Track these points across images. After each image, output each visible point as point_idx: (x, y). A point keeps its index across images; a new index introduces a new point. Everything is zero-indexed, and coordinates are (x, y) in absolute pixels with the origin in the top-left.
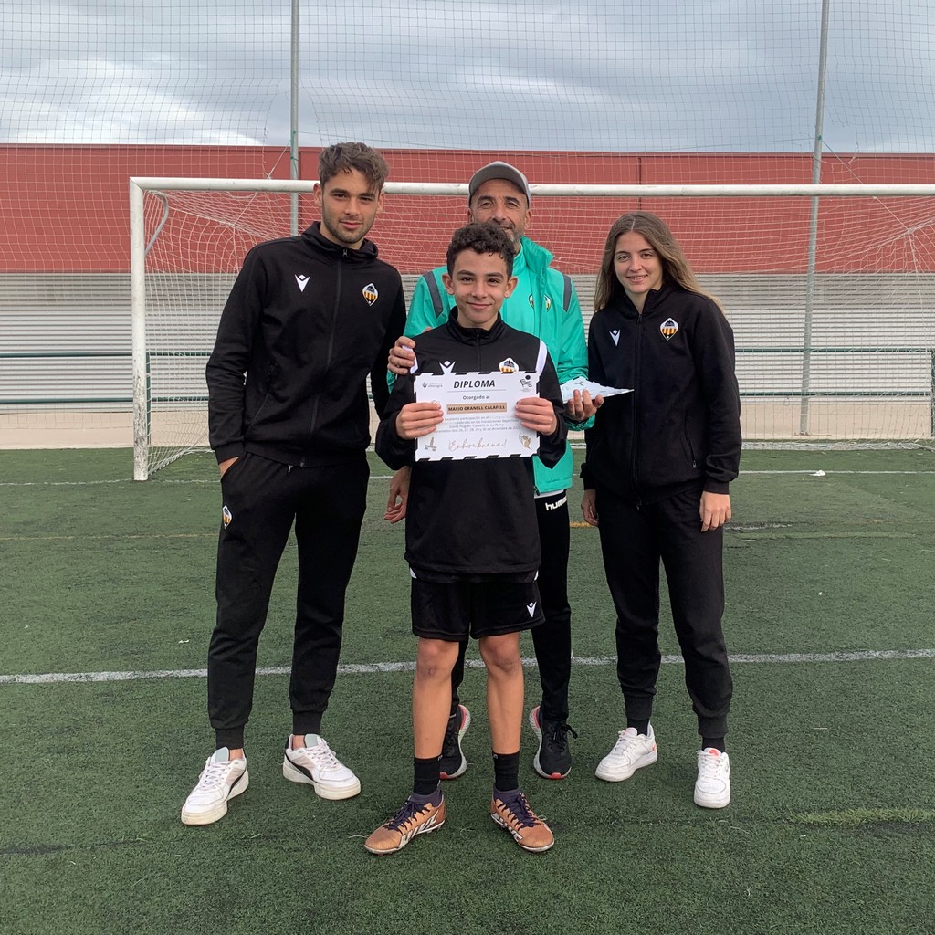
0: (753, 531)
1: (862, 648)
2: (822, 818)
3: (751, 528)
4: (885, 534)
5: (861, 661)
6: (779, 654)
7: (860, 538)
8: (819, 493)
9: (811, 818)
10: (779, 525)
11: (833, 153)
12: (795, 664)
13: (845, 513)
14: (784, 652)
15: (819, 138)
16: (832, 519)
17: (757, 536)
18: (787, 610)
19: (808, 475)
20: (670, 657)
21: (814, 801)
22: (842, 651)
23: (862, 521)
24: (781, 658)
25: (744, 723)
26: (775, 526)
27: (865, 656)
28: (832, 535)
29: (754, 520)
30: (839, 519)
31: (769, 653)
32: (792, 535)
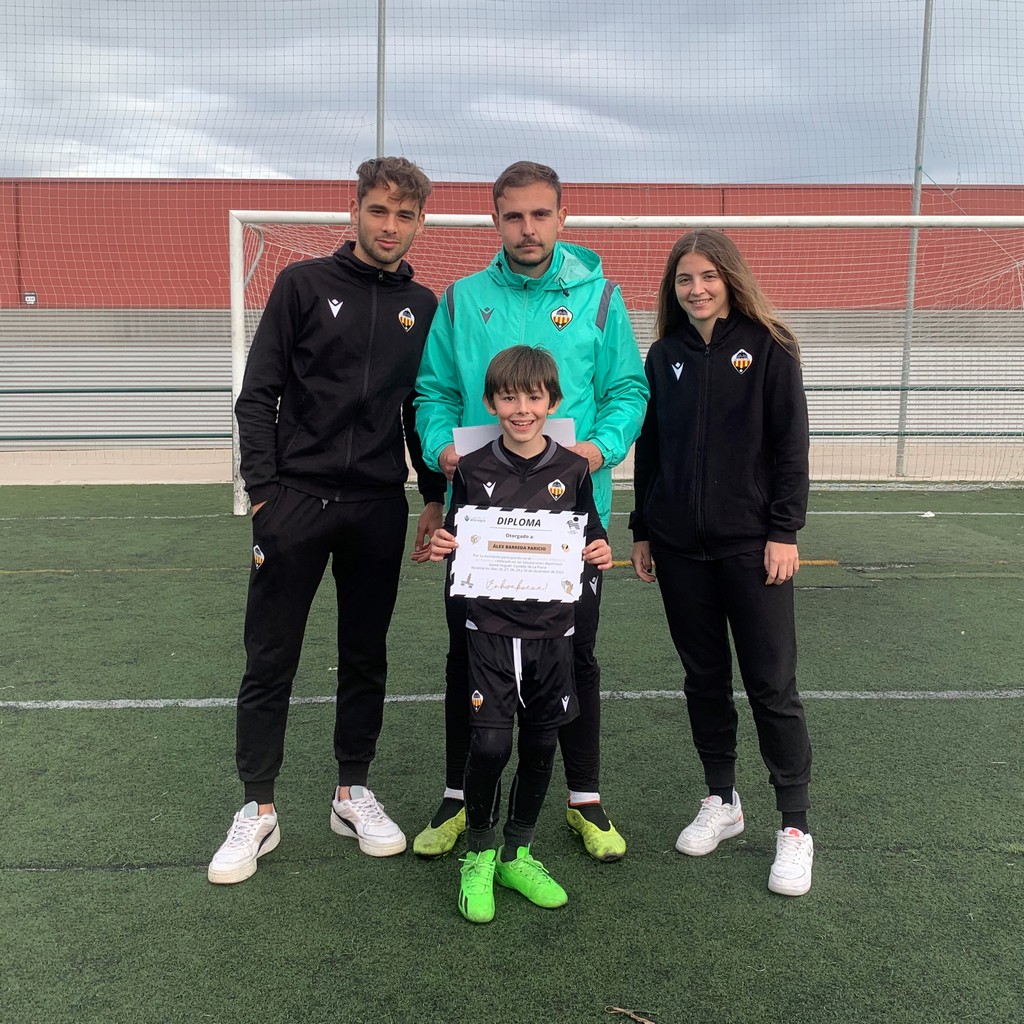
0: (878, 571)
1: (1019, 687)
3: (873, 568)
4: (1014, 575)
6: (935, 690)
7: (989, 578)
8: (934, 534)
9: (1013, 847)
10: (901, 566)
11: (935, 185)
12: (956, 701)
13: (966, 554)
14: (941, 690)
15: (919, 168)
16: (955, 559)
17: (882, 576)
18: (932, 648)
19: (916, 516)
20: (825, 692)
21: (1011, 831)
22: (1000, 688)
23: (985, 562)
24: (940, 695)
25: (919, 756)
26: (897, 566)
28: (961, 576)
29: (872, 561)
30: (961, 560)
31: (926, 690)
32: (917, 575)
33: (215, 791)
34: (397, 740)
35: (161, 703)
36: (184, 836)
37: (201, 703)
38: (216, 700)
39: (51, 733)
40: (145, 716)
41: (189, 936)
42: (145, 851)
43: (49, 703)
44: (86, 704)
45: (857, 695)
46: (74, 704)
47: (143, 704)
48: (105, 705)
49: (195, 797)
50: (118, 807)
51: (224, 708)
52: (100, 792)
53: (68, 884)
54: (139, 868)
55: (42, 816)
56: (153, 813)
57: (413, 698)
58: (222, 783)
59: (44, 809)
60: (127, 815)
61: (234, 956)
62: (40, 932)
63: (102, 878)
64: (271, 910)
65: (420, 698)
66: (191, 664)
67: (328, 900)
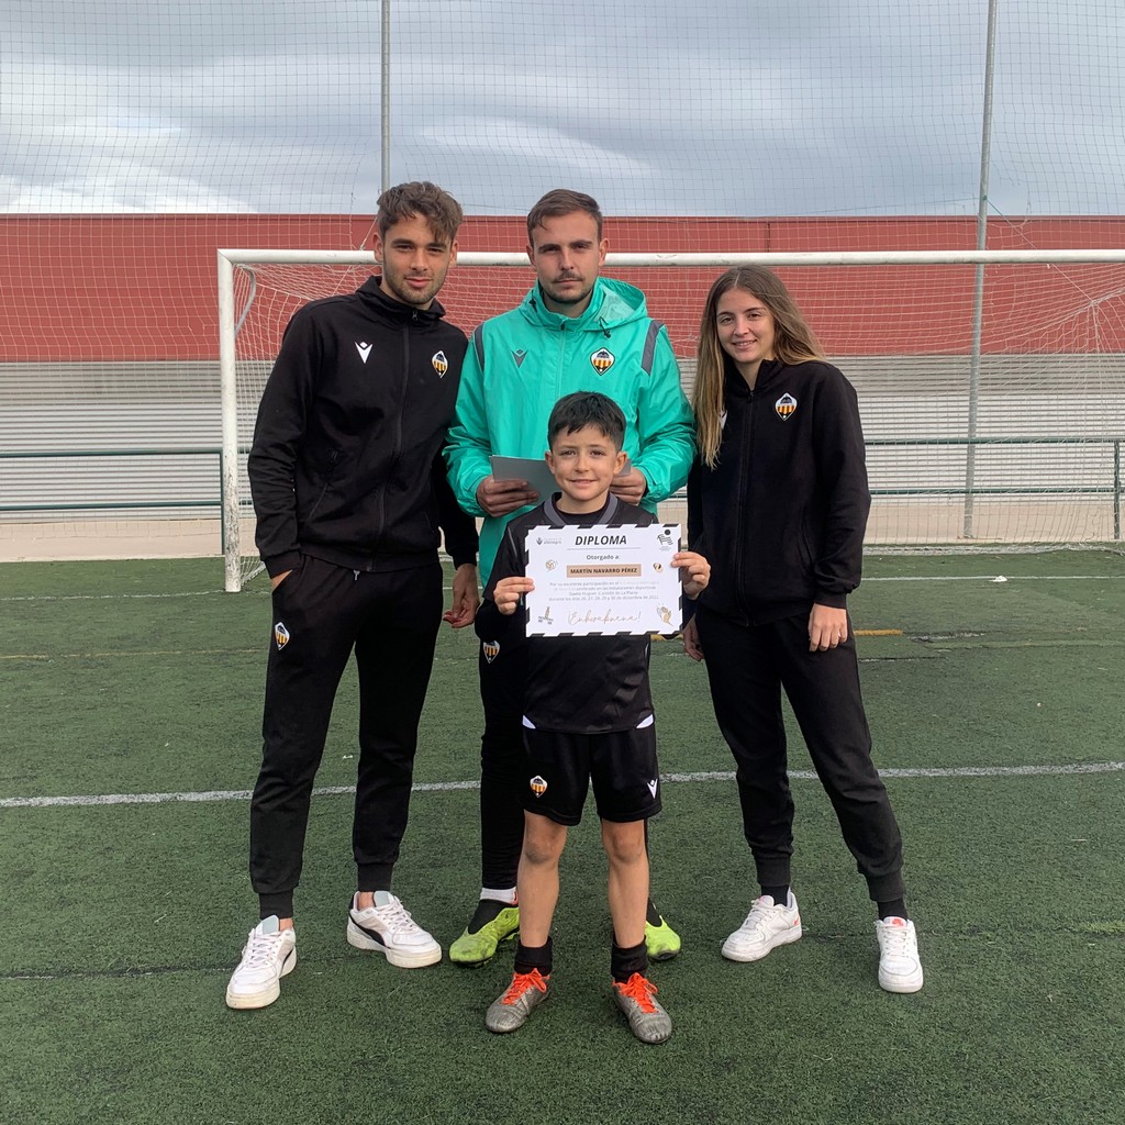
0: (946, 641)
1: (1100, 760)
2: (1107, 927)
3: (940, 638)
4: (1093, 643)
5: (1104, 773)
6: (1009, 766)
7: (1067, 646)
8: (1006, 600)
9: (1095, 926)
10: (970, 635)
11: (1002, 216)
12: (1031, 777)
13: (1042, 621)
14: (1016, 765)
15: (984, 199)
16: (1029, 627)
17: (950, 645)
18: (1005, 722)
19: (987, 581)
20: (891, 770)
21: (1092, 910)
22: (1079, 762)
23: (1062, 629)
24: (1015, 770)
25: (993, 835)
26: (966, 635)
27: (1107, 768)
28: (1037, 644)
29: (939, 630)
30: (1037, 627)
31: (1000, 765)
32: (988, 644)
33: (224, 890)
34: (423, 831)
35: (156, 798)
36: (192, 938)
37: (202, 797)
38: (219, 793)
39: (35, 833)
40: (139, 811)
41: (206, 1042)
42: (150, 955)
43: (31, 800)
44: (72, 801)
45: (925, 772)
46: (59, 800)
47: (136, 799)
48: (94, 801)
49: (203, 897)
50: (116, 910)
51: (228, 802)
52: (95, 895)
53: (67, 991)
54: (144, 972)
55: (32, 921)
56: (156, 914)
57: (439, 786)
58: (231, 881)
59: (34, 914)
60: (128, 918)
61: (255, 1061)
62: (39, 1042)
63: (103, 984)
64: (294, 1012)
65: (447, 786)
66: (189, 755)
67: (356, 1001)
